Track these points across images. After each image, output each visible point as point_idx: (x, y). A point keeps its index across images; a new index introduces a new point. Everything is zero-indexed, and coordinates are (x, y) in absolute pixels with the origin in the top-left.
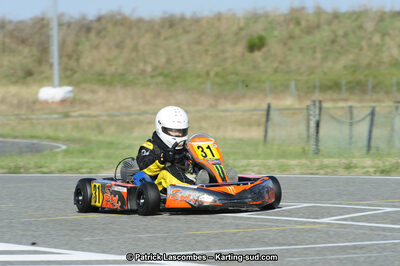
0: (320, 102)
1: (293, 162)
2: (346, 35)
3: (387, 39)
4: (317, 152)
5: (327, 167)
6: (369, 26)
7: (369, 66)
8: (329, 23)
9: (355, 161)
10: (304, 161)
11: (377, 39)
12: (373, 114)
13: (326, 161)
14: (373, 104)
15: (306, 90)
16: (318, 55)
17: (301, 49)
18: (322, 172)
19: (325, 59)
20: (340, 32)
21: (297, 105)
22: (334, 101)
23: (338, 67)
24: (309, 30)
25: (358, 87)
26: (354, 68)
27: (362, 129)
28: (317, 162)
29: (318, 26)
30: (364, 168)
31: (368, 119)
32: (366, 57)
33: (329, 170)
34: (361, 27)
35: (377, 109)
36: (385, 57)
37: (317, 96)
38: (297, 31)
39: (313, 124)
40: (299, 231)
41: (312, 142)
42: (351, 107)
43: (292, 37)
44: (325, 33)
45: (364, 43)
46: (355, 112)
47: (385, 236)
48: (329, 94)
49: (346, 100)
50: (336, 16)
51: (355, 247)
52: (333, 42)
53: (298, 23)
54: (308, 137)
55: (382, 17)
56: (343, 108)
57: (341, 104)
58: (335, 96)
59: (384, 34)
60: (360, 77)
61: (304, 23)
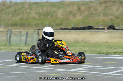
0: (11, 29)
1: (2, 48)
2: (19, 9)
3: (32, 11)
4: (10, 45)
5: (13, 49)
6: (26, 7)
7: (26, 19)
8: (14, 5)
9: (21, 47)
10: (6, 47)
11: (29, 11)
12: (27, 33)
13: (13, 47)
14: (27, 30)
15: (7, 26)
16: (11, 15)
17: (5, 13)
18: (11, 51)
19: (13, 16)
20: (17, 9)
21: (4, 31)
22: (15, 29)
23: (17, 19)
24: (8, 8)
25: (23, 25)
26: (22, 19)
27: (24, 38)
28: (10, 48)
29: (11, 7)
30: (24, 49)
31: (26, 35)
32: (25, 16)
33: (13, 50)
34: (23, 7)
35: (29, 32)
36: (31, 16)
37: (10, 28)
38: (4, 8)
39: (9, 36)
40: (4, 68)
41: (8, 41)
42: (20, 31)
43: (2, 10)
44: (13, 9)
45: (25, 12)
46: (22, 33)
47: (31, 70)
48: (14, 27)
49: (19, 29)
50: (16, 4)
51: (21, 73)
52: (15, 11)
53: (4, 5)
54: (7, 40)
55: (30, 4)
56: (18, 31)
57: (17, 30)
58: (16, 28)
59: (31, 9)
60: (23, 22)
61: (6, 6)
